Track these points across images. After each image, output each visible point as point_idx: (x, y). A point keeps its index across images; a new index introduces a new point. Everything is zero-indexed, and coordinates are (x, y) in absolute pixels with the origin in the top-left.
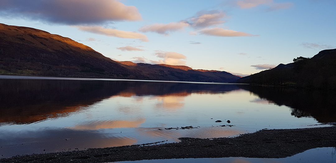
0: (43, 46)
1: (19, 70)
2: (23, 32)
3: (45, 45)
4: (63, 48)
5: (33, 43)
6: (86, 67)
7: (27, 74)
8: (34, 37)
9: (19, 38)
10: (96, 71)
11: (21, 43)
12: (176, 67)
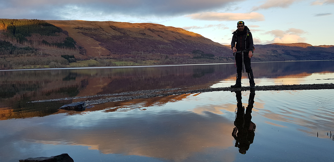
0: (160, 38)
1: (144, 61)
2: (144, 28)
3: (161, 37)
4: (176, 38)
5: (152, 37)
6: (197, 54)
7: (150, 64)
8: (153, 31)
9: (142, 34)
10: (206, 57)
11: (143, 37)
12: (291, 45)
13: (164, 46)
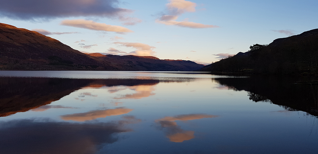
3: (11, 39)
4: (30, 42)
6: (54, 60)
10: (64, 64)
12: (143, 58)
13: (14, 49)
